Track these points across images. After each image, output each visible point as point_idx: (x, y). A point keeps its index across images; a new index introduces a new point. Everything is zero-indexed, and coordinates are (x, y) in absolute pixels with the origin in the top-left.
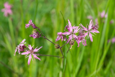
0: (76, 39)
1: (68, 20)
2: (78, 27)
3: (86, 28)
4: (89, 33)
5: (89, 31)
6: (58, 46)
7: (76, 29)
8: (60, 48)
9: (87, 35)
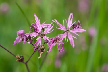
0: (47, 42)
1: (35, 16)
2: (50, 25)
3: (63, 25)
4: (69, 34)
5: (68, 30)
6: (21, 57)
7: (47, 28)
8: (26, 64)
9: (65, 36)
